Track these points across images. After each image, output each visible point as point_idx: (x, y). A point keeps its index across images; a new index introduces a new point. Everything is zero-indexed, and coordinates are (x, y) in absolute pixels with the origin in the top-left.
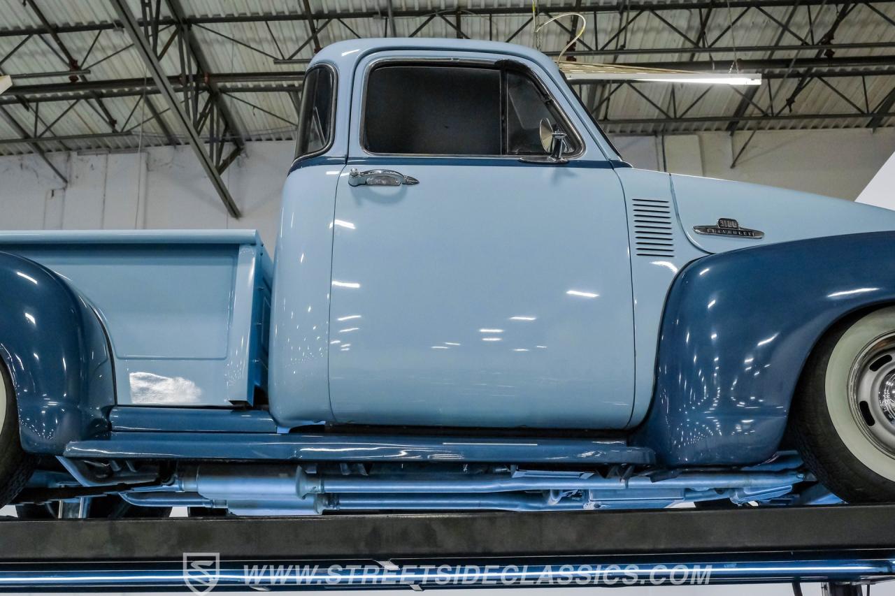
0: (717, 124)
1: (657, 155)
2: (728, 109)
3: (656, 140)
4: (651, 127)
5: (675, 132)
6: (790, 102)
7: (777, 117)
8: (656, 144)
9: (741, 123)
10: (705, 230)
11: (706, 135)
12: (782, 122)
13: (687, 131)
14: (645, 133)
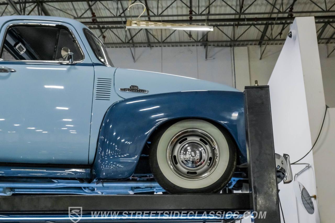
0: (254, 43)
1: (231, 54)
2: (257, 36)
3: (231, 49)
4: (229, 44)
5: (238, 45)
6: (281, 34)
7: (274, 40)
8: (231, 50)
9: (263, 42)
10: (124, 90)
11: (251, 47)
12: (276, 42)
13: (243, 45)
14: (226, 46)
